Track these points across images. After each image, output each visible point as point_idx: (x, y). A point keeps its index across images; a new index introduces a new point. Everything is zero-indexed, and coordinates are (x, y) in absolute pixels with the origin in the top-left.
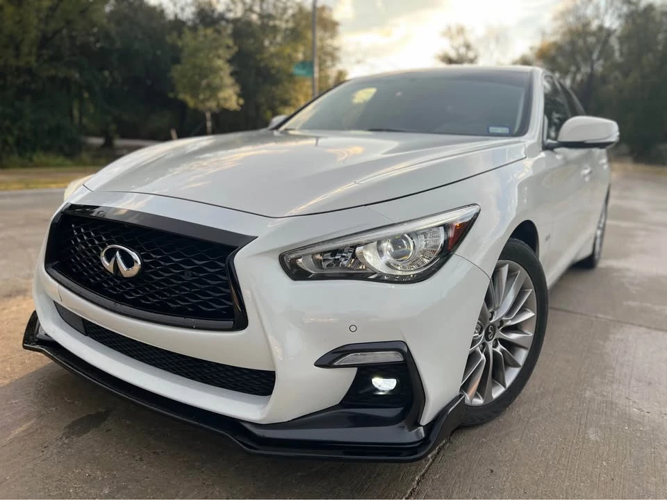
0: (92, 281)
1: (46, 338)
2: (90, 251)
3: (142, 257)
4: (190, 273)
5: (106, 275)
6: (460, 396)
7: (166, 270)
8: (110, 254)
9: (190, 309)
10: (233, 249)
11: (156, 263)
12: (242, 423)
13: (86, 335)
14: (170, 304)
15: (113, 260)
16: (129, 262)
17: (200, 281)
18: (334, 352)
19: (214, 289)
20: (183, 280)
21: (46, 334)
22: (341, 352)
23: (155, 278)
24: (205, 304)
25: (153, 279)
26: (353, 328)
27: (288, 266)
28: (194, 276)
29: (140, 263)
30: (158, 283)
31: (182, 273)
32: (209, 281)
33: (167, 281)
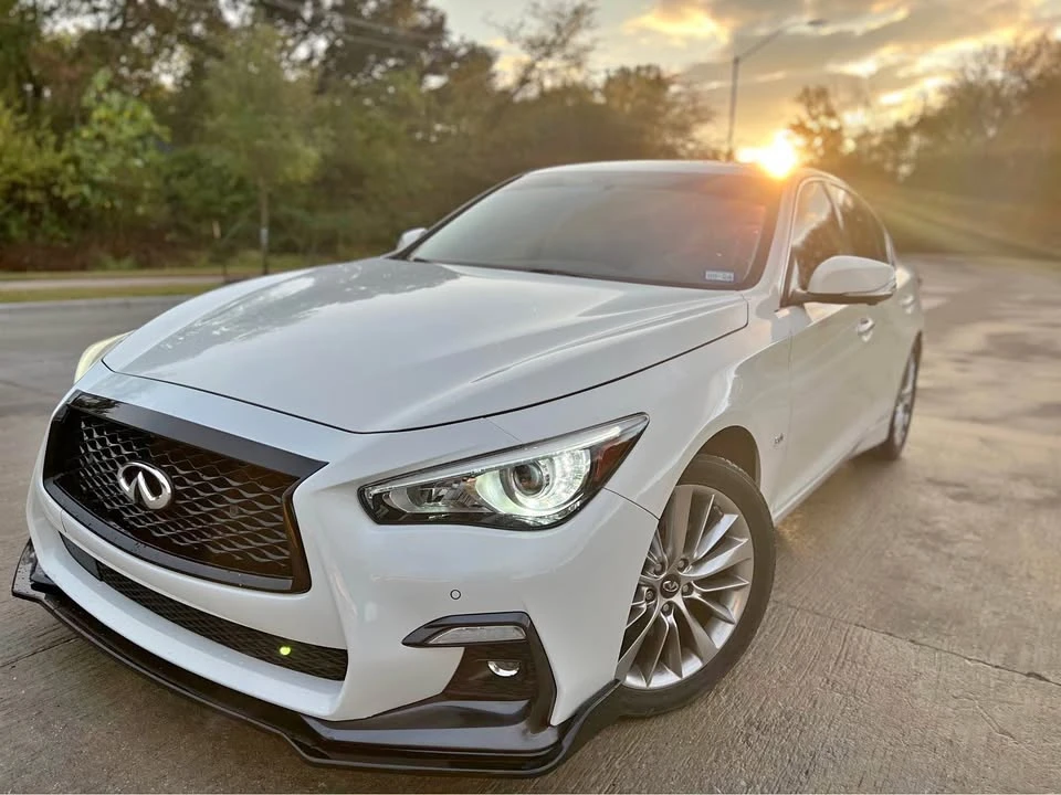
0: (108, 506)
1: (45, 581)
2: (106, 467)
3: (173, 483)
4: (236, 508)
5: (125, 501)
6: (616, 681)
7: (205, 502)
8: (130, 475)
9: (238, 558)
10: (295, 480)
11: (191, 492)
12: (306, 719)
13: (101, 580)
14: (211, 549)
15: (133, 484)
16: (155, 488)
17: (249, 521)
18: (429, 626)
19: (267, 532)
20: (227, 517)
21: (46, 576)
22: (439, 626)
23: (190, 511)
24: (257, 552)
25: (188, 514)
26: (456, 595)
27: (370, 503)
28: (242, 513)
29: (169, 490)
30: (194, 519)
31: (227, 509)
32: (262, 522)
33: (206, 517)
